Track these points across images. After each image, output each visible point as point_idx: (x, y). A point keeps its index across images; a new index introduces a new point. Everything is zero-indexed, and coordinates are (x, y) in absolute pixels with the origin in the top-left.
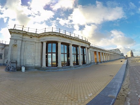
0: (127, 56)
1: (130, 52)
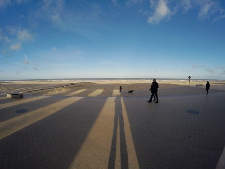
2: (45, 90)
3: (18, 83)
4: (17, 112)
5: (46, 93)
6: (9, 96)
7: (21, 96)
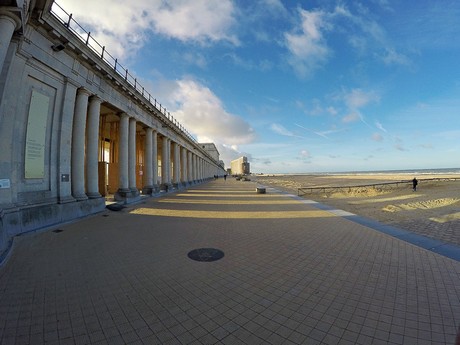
0: (229, 170)
1: (240, 161)
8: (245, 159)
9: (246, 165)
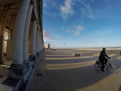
2: (92, 54)
3: (80, 49)
4: (75, 61)
5: (92, 55)
6: (74, 55)
7: (79, 55)
8: (49, 44)
9: (49, 46)
